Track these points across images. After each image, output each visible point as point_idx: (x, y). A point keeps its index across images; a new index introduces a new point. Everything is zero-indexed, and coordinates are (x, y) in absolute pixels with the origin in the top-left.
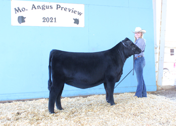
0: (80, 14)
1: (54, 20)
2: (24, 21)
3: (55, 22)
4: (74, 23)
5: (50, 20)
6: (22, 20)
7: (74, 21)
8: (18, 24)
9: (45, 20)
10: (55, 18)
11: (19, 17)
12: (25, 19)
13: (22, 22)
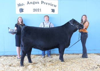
0: (55, 6)
2: (23, 11)
3: (41, 11)
5: (38, 10)
6: (22, 10)
7: (52, 10)
8: (20, 13)
9: (35, 10)
10: (40, 9)
11: (20, 9)
12: (23, 10)
13: (22, 12)
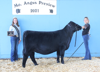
0: (53, 6)
1: (37, 11)
2: (20, 12)
3: (38, 12)
4: (50, 12)
5: (35, 11)
6: (18, 11)
7: (50, 11)
8: (17, 14)
9: (32, 11)
10: (38, 10)
12: (20, 11)
